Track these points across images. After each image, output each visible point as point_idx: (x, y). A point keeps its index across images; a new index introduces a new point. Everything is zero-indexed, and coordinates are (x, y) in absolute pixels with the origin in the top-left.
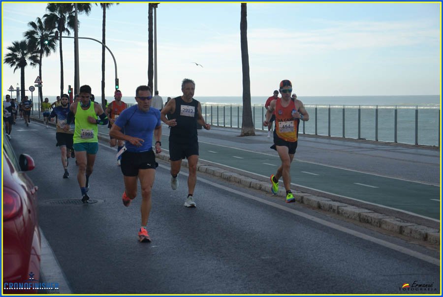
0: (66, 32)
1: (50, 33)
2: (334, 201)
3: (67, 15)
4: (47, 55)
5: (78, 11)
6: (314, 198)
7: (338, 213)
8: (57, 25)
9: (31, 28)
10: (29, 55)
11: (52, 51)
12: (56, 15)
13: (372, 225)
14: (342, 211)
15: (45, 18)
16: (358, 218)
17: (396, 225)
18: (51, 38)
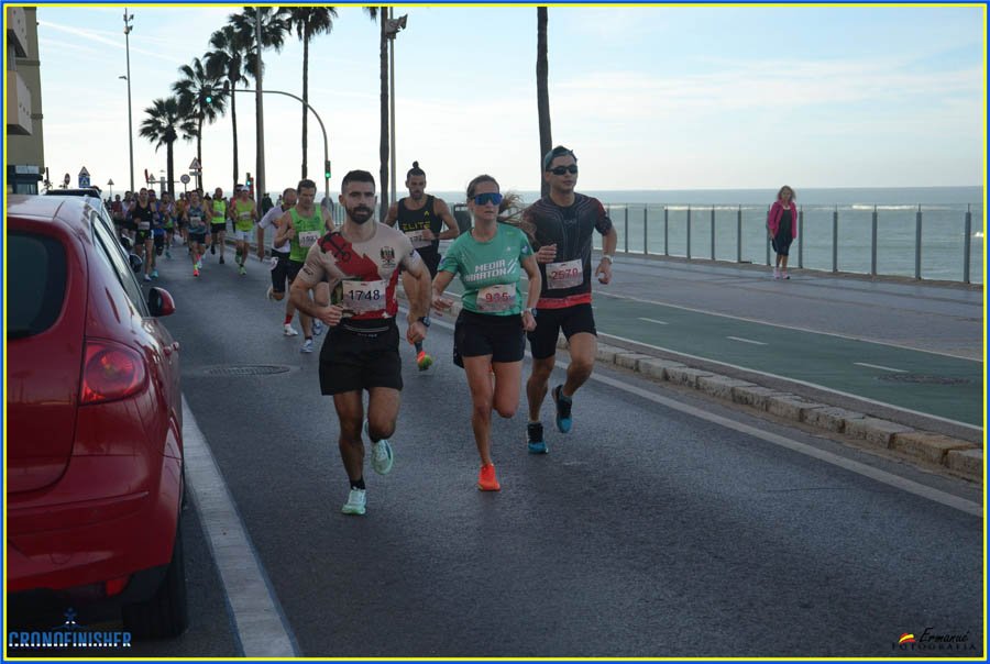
0: (241, 81)
1: (216, 85)
2: (692, 367)
3: (244, 54)
4: (211, 122)
5: (263, 46)
6: (658, 364)
7: (698, 387)
8: (227, 71)
9: (184, 77)
10: (181, 122)
11: (218, 114)
12: (226, 54)
13: (753, 407)
14: (705, 384)
15: (208, 58)
16: (730, 397)
17: (792, 406)
18: (217, 93)
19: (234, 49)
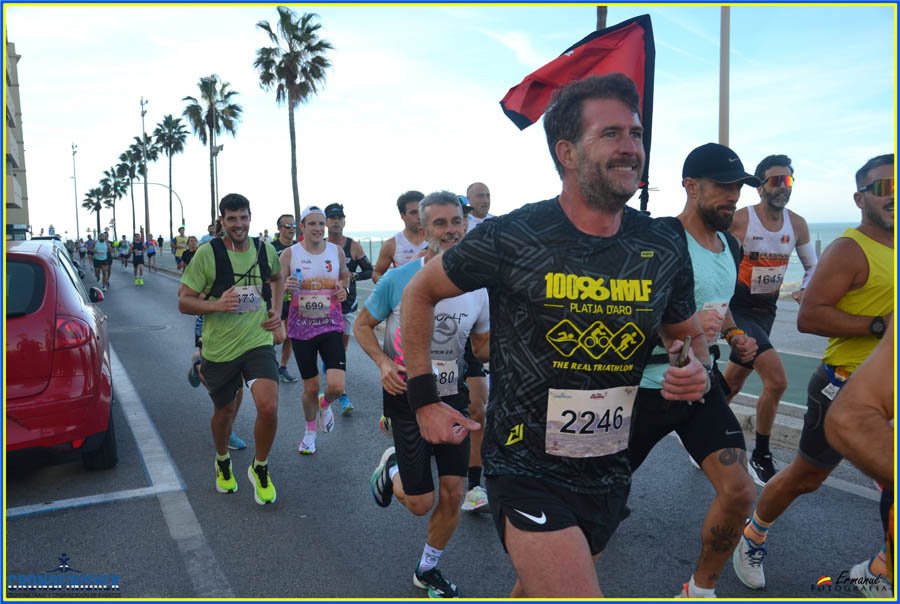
0: (136, 178)
1: (122, 180)
3: (137, 164)
4: (120, 199)
8: (128, 173)
9: (106, 177)
10: (104, 200)
11: (124, 195)
12: (127, 165)
15: (118, 167)
18: (123, 185)
19: (132, 161)
